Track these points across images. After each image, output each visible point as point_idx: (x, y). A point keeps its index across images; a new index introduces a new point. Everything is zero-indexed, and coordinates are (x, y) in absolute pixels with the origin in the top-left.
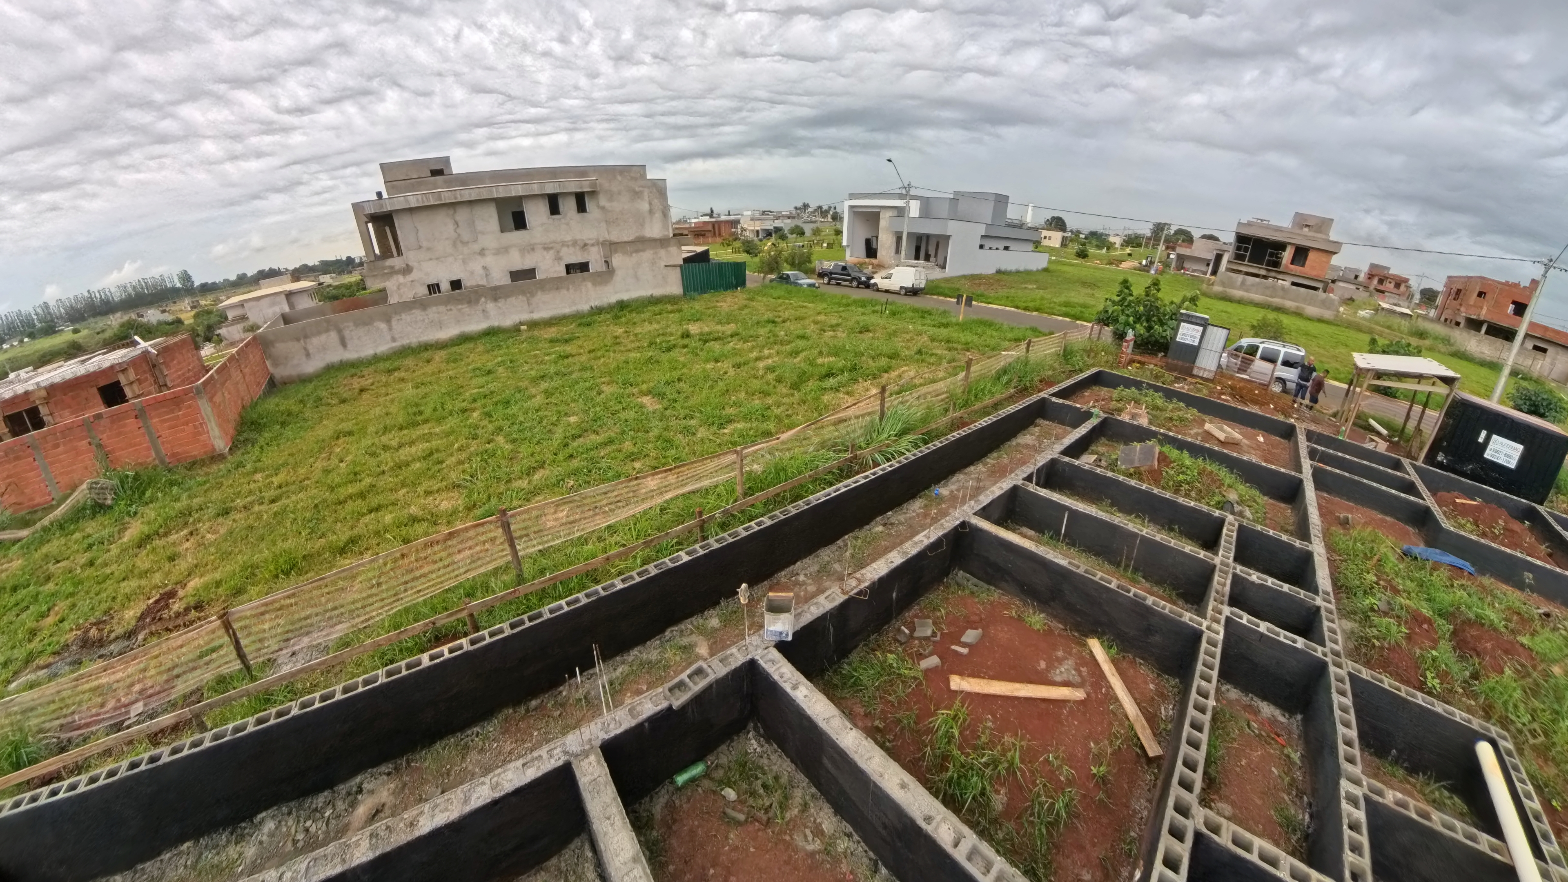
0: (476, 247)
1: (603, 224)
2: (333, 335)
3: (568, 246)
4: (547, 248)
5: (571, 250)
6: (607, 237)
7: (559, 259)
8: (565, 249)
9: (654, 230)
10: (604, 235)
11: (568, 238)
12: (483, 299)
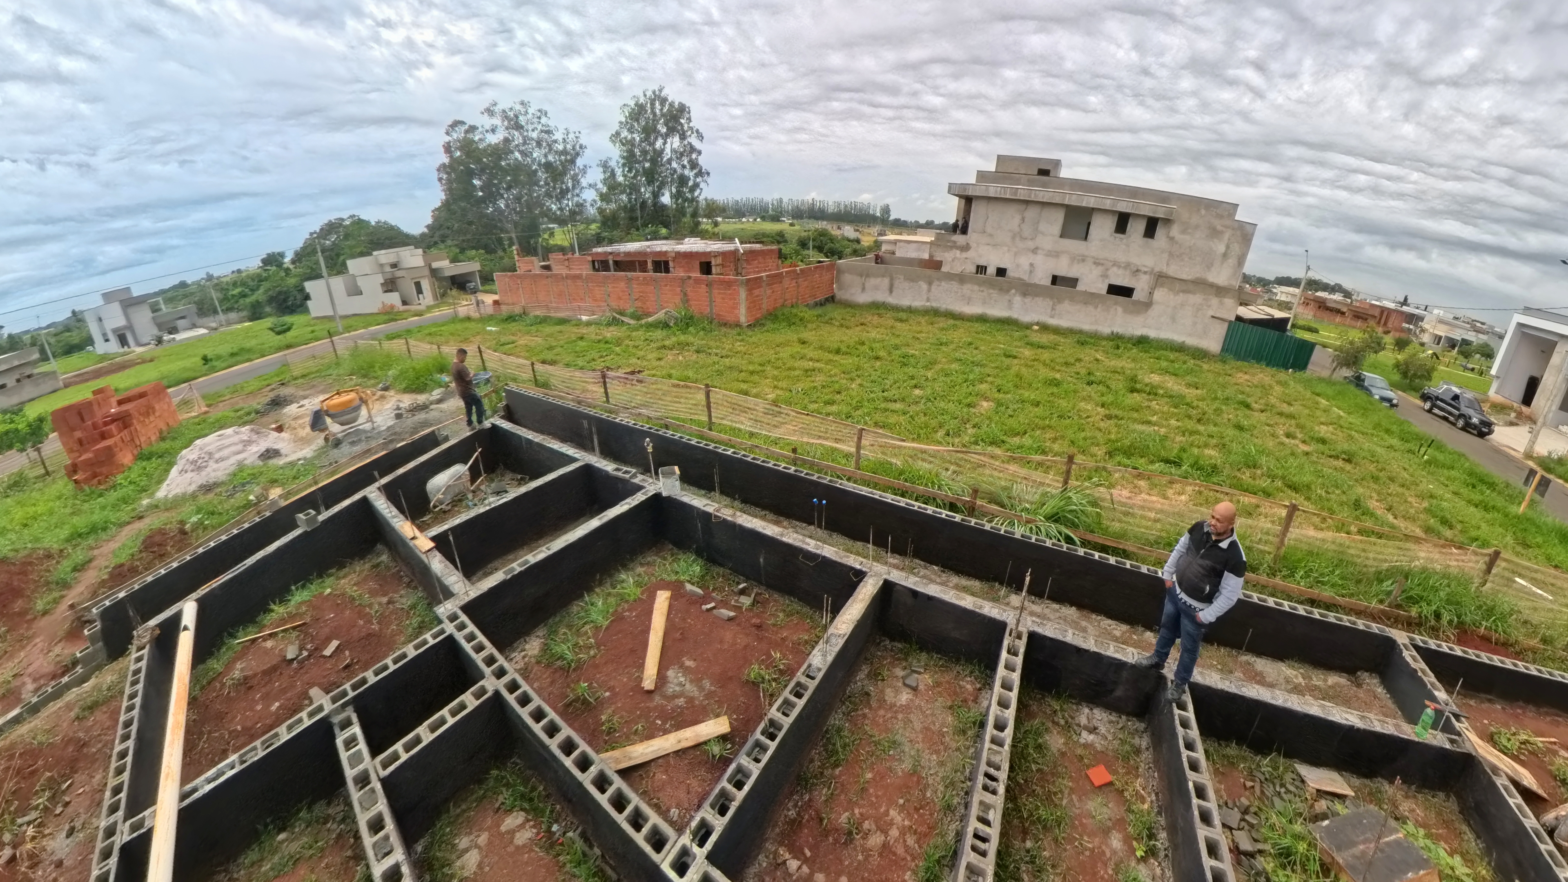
0: (1031, 244)
1: (1166, 255)
2: (886, 281)
3: (1119, 267)
4: (1096, 264)
5: (1120, 272)
6: (1165, 269)
7: (1105, 276)
8: (1115, 269)
9: (1221, 276)
10: (1162, 267)
11: (1122, 258)
12: (1013, 291)
